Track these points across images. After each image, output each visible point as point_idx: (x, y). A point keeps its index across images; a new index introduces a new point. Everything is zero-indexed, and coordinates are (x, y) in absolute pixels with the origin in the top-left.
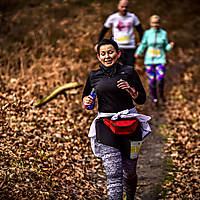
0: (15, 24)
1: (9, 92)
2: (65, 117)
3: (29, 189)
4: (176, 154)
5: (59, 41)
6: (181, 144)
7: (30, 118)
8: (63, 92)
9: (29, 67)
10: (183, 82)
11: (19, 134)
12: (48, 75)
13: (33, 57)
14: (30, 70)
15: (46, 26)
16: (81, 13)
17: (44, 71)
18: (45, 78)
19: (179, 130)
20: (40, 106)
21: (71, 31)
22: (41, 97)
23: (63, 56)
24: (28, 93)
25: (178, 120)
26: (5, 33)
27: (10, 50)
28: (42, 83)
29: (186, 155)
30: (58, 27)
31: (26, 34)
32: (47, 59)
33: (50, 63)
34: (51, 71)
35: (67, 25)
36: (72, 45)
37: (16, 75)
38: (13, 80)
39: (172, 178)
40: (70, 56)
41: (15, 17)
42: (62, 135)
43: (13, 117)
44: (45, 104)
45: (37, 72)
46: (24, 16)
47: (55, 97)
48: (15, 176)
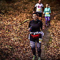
0: (15, 5)
1: (14, 21)
2: (27, 27)
3: (19, 43)
4: (52, 36)
5: (25, 10)
6: (53, 33)
7: (19, 27)
8: (26, 21)
9: (18, 15)
10: (54, 19)
11: (16, 31)
12: (23, 17)
13: (19, 13)
14: (19, 16)
15: (23, 6)
16: (30, 3)
17: (22, 16)
18: (22, 18)
19: (53, 30)
20: (21, 24)
21: (28, 7)
22: (21, 22)
23: (26, 13)
24: (18, 21)
25: (53, 28)
26: (13, 8)
27: (14, 11)
28: (21, 19)
29: (54, 36)
30: (25, 6)
31: (18, 8)
32: (23, 14)
33: (23, 15)
34: (23, 16)
35: (27, 6)
36: (28, 10)
37: (15, 17)
38: (15, 18)
39: (51, 41)
40: (28, 13)
41: (15, 4)
42: (26, 31)
43: (15, 27)
44: (22, 24)
45: (20, 17)
46: (17, 4)
47: (24, 22)
48: (15, 40)
